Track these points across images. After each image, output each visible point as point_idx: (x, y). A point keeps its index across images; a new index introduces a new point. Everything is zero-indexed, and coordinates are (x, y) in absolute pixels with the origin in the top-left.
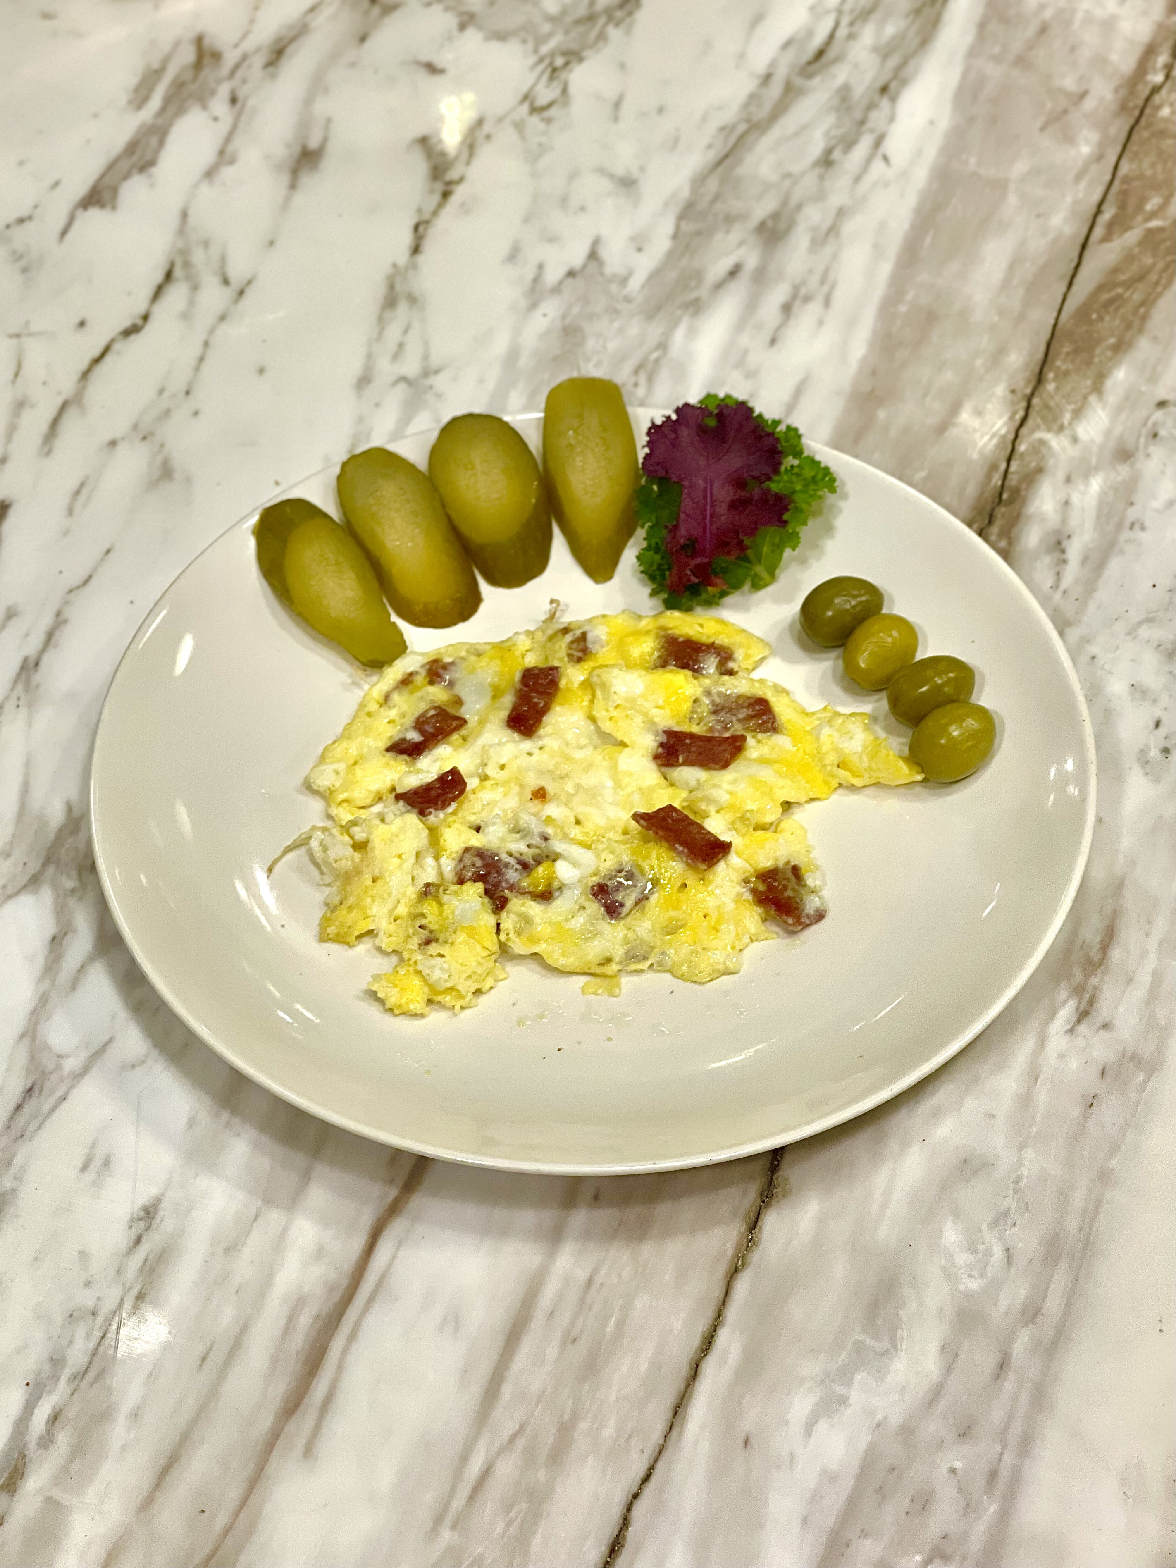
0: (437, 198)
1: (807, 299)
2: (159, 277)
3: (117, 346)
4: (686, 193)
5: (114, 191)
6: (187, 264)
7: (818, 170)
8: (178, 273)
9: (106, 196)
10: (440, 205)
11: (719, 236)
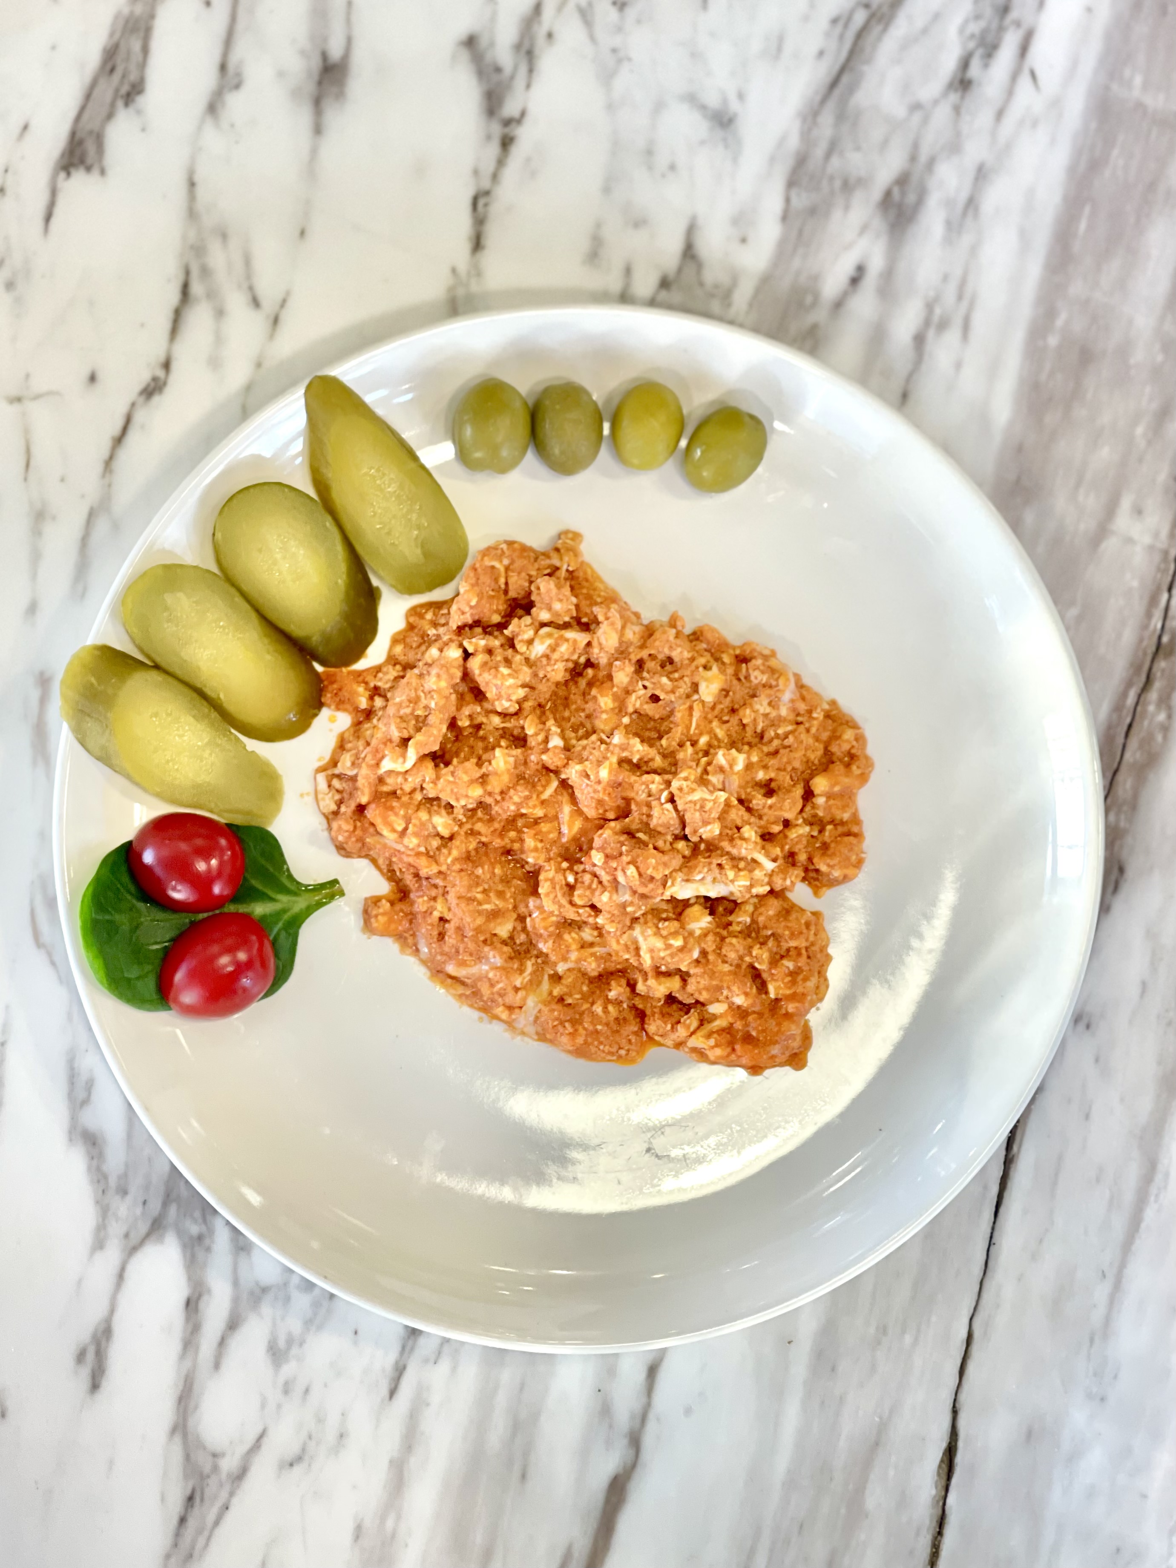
0: (494, 149)
1: (943, 325)
2: (173, 297)
3: (139, 417)
4: (794, 142)
5: (99, 138)
6: (206, 272)
7: (954, 97)
8: (197, 288)
9: (90, 147)
10: (501, 163)
11: (837, 214)
